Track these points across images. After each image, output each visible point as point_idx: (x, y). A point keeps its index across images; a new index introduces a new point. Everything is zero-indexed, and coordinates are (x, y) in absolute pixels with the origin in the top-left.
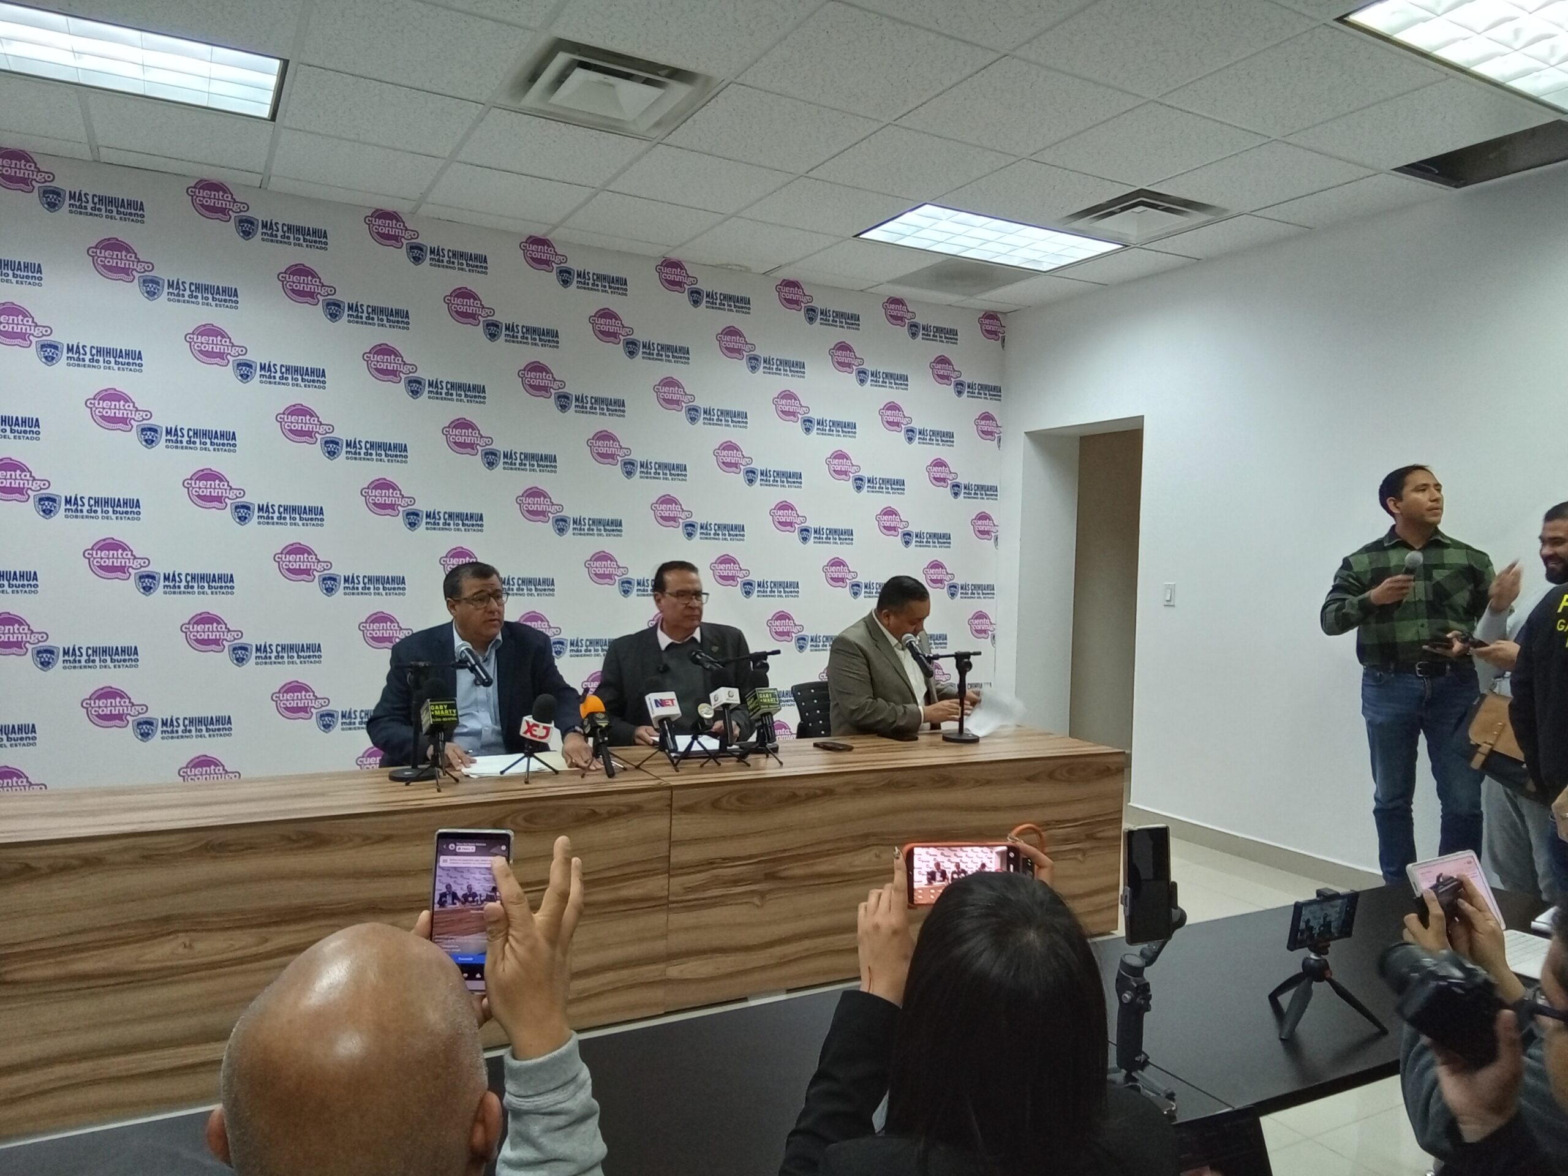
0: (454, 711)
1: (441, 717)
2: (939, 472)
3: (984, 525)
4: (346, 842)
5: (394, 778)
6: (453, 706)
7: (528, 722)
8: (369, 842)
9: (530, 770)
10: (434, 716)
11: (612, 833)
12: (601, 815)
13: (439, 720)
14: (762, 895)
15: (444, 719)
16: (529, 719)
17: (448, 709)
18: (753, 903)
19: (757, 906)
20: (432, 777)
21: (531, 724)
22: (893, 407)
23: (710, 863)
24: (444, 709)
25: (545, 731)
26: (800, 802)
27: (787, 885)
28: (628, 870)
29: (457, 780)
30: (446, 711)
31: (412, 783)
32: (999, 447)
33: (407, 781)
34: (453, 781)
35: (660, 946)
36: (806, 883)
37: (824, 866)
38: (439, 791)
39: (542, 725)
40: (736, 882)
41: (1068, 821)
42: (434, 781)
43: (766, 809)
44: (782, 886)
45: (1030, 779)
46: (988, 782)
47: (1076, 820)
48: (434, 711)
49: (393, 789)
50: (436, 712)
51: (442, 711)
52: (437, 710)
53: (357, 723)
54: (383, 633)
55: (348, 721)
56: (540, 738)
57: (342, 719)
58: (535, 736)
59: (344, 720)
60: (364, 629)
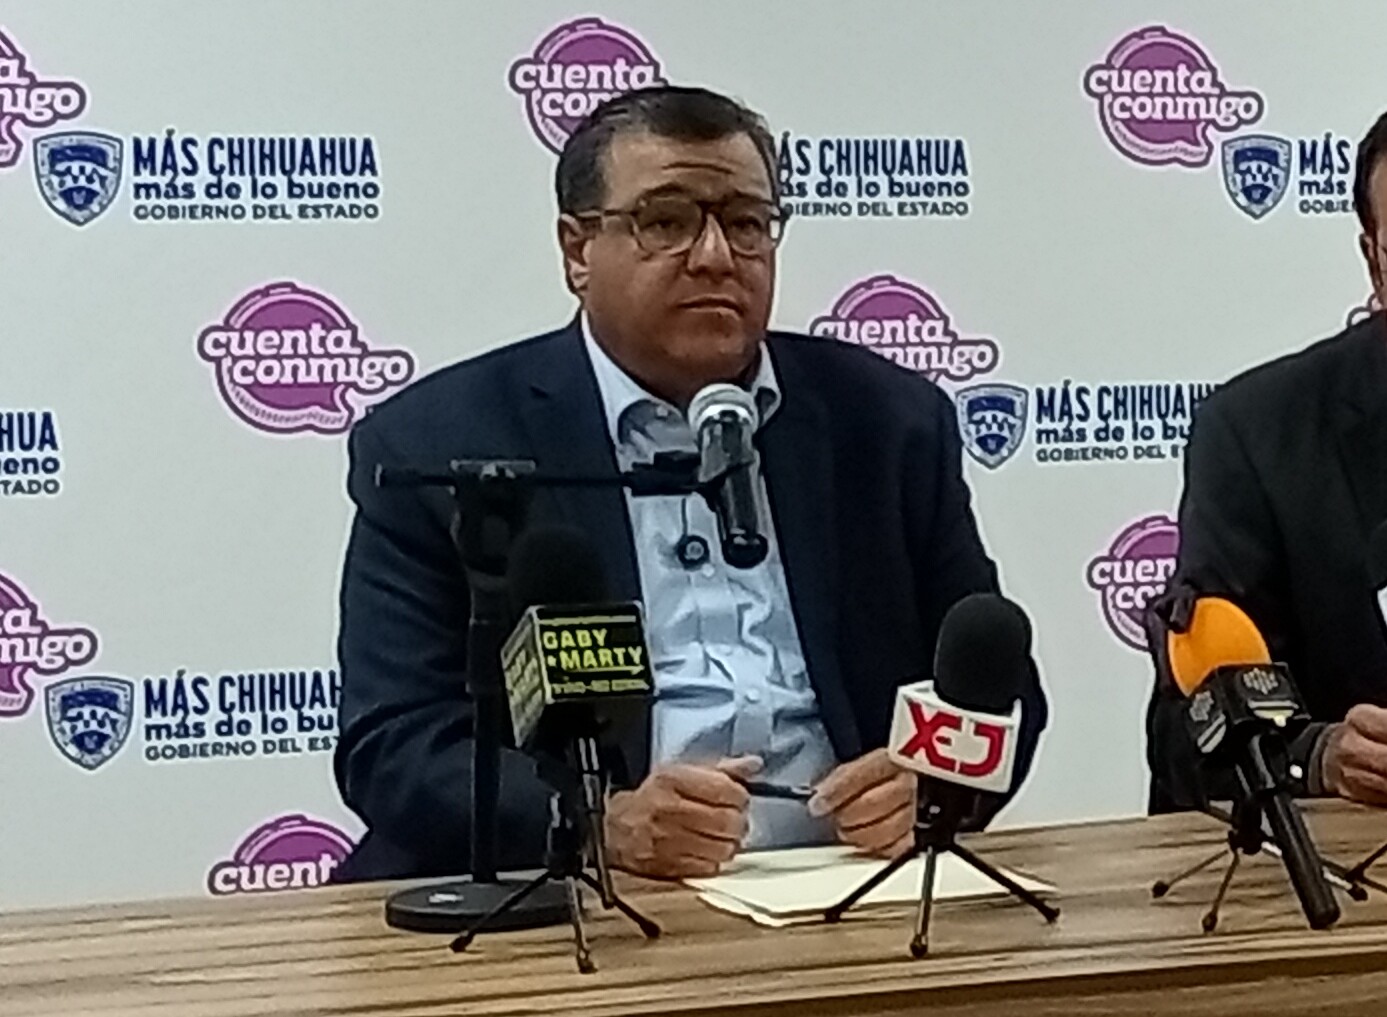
0: (636, 654)
5: (403, 919)
6: (629, 635)
7: (915, 708)
9: (936, 894)
10: (556, 674)
13: (579, 687)
15: (598, 686)
16: (921, 693)
17: (609, 644)
20: (560, 915)
21: (928, 715)
24: (595, 647)
25: (984, 743)
29: (652, 931)
30: (605, 655)
31: (478, 938)
33: (461, 927)
34: (635, 927)
38: (586, 968)
39: (968, 718)
42: (568, 931)
48: (555, 653)
49: (404, 960)
50: (563, 655)
51: (588, 654)
52: (568, 650)
53: (210, 729)
54: (295, 369)
55: (173, 721)
56: (968, 769)
57: (148, 714)
58: (948, 764)
59: (157, 718)
60: (221, 352)
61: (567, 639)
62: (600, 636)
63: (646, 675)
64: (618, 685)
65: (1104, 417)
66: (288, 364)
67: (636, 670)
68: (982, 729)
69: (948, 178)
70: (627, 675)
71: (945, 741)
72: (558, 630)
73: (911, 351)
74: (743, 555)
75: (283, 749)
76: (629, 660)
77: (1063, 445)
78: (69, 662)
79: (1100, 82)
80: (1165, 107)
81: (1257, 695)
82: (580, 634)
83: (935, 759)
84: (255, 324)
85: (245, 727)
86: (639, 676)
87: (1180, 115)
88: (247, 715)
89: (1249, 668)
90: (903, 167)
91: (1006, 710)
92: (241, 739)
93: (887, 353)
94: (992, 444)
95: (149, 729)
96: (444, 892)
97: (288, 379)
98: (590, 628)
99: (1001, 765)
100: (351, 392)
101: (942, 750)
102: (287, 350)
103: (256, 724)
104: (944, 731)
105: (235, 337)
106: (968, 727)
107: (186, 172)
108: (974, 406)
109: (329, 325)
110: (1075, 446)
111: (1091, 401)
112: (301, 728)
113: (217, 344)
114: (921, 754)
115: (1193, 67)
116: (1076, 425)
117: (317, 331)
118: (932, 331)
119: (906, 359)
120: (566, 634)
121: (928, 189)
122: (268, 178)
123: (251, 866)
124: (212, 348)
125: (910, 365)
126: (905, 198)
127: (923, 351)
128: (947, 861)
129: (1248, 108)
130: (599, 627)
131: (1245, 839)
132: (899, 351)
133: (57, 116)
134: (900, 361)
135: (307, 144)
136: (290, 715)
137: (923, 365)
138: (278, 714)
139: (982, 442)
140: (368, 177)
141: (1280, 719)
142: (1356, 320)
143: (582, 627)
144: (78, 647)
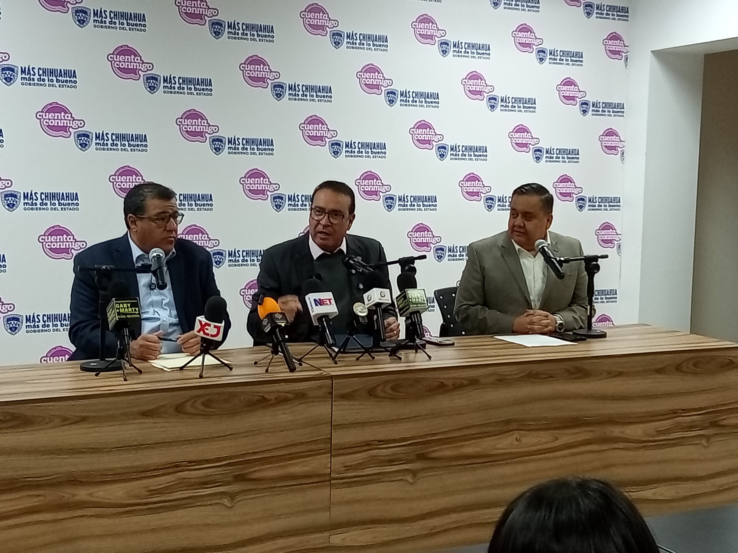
0: (137, 309)
1: (126, 314)
2: (569, 91)
3: (611, 141)
4: (47, 423)
5: (84, 369)
6: (136, 305)
7: (200, 322)
8: (68, 422)
9: (205, 364)
10: (119, 314)
11: (280, 416)
12: (270, 400)
13: (124, 317)
14: (414, 473)
15: (128, 316)
16: (202, 318)
17: (131, 307)
18: (407, 481)
19: (411, 483)
20: (120, 368)
21: (203, 323)
22: (524, 29)
23: (368, 445)
24: (128, 307)
25: (216, 330)
26: (449, 391)
27: (437, 465)
28: (294, 450)
29: (140, 372)
30: (130, 309)
31: (101, 373)
32: (626, 66)
33: (97, 371)
34: (137, 371)
35: (322, 518)
36: (454, 463)
37: (469, 449)
38: (125, 380)
39: (213, 324)
40: (391, 462)
41: (695, 410)
42: (121, 372)
43: (418, 397)
44: (433, 465)
45: (659, 371)
46: (620, 374)
47: (701, 409)
48: (119, 309)
49: (84, 378)
50: (121, 309)
51: (126, 309)
52: (122, 308)
53: (40, 326)
54: (60, 245)
55: (32, 324)
56: (212, 336)
57: (26, 323)
58: (208, 334)
59: (28, 324)
60: (43, 241)
61: (121, 306)
62: (129, 305)
63: (139, 314)
64: (133, 316)
65: (243, 257)
66: (58, 244)
67: (137, 312)
68: (215, 327)
69: (208, 202)
70: (135, 314)
71: (207, 329)
72: (119, 304)
73: (200, 242)
74: (162, 287)
75: (57, 331)
76: (135, 310)
77: (234, 263)
78: (8, 311)
79: (243, 181)
80: (257, 187)
81: (278, 319)
82: (124, 304)
83: (205, 333)
84: (51, 234)
85: (48, 326)
86: (138, 314)
87: (261, 189)
88: (49, 323)
89: (276, 313)
90: (198, 200)
91: (221, 323)
92: (48, 328)
93: (195, 242)
94: (218, 263)
95: (27, 326)
96: (93, 363)
97: (58, 247)
98: (127, 303)
99: (220, 335)
100: (73, 250)
101: (206, 331)
102: (58, 240)
103: (51, 325)
104: (207, 327)
105: (46, 237)
106: (212, 326)
107: (35, 200)
108: (214, 254)
109: (68, 235)
110: (237, 263)
111: (241, 253)
112: (61, 326)
113: (42, 239)
114: (202, 332)
115: (264, 178)
116: (237, 259)
117: (65, 236)
118: (205, 237)
119: (199, 243)
120: (121, 305)
121: (204, 205)
122: (54, 201)
123: (50, 357)
124: (41, 240)
125: (200, 245)
126: (198, 207)
127: (202, 242)
128: (207, 357)
129: (276, 187)
130: (129, 303)
131: (275, 352)
132: (197, 242)
133: (6, 187)
134: (197, 243)
135: (63, 194)
136: (59, 323)
137: (202, 245)
138: (56, 323)
139: (216, 262)
140: (77, 201)
141: (283, 325)
142: (301, 235)
143: (125, 303)
144: (10, 307)
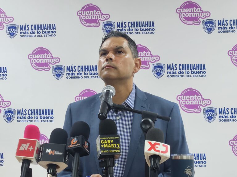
1: (109, 149)
